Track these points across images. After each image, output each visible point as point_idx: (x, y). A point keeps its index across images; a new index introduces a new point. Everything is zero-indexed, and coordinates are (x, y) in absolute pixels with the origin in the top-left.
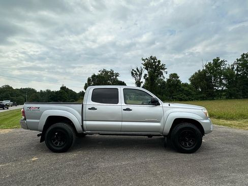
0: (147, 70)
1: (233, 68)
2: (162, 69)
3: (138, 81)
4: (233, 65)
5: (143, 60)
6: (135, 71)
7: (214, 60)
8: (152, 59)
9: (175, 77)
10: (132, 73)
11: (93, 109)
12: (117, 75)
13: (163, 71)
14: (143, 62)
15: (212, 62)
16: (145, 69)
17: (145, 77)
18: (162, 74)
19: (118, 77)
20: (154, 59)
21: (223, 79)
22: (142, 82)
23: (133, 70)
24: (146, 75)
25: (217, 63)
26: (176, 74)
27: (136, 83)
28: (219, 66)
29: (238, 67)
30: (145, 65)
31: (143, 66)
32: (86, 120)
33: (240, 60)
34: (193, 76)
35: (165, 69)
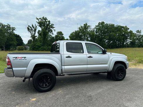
0: (41, 27)
1: (94, 31)
2: (52, 27)
3: (33, 35)
4: (94, 29)
5: (37, 19)
6: (31, 27)
7: (84, 25)
8: (44, 19)
9: (61, 34)
10: (28, 29)
11: (69, 57)
12: (14, 29)
13: (52, 29)
14: (38, 21)
15: (83, 26)
16: (39, 26)
17: (38, 32)
18: (52, 31)
19: (14, 31)
20: (46, 19)
21: (89, 37)
22: (36, 36)
23: (29, 26)
24: (39, 31)
25: (86, 27)
26: (61, 32)
27: (32, 36)
28: (87, 29)
29: (96, 30)
30: (39, 23)
31: (37, 24)
32: (64, 66)
33: (97, 26)
34: (71, 34)
35: (54, 28)
